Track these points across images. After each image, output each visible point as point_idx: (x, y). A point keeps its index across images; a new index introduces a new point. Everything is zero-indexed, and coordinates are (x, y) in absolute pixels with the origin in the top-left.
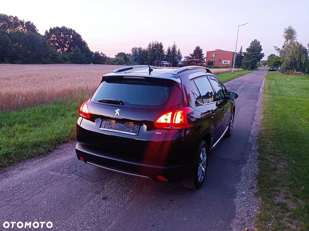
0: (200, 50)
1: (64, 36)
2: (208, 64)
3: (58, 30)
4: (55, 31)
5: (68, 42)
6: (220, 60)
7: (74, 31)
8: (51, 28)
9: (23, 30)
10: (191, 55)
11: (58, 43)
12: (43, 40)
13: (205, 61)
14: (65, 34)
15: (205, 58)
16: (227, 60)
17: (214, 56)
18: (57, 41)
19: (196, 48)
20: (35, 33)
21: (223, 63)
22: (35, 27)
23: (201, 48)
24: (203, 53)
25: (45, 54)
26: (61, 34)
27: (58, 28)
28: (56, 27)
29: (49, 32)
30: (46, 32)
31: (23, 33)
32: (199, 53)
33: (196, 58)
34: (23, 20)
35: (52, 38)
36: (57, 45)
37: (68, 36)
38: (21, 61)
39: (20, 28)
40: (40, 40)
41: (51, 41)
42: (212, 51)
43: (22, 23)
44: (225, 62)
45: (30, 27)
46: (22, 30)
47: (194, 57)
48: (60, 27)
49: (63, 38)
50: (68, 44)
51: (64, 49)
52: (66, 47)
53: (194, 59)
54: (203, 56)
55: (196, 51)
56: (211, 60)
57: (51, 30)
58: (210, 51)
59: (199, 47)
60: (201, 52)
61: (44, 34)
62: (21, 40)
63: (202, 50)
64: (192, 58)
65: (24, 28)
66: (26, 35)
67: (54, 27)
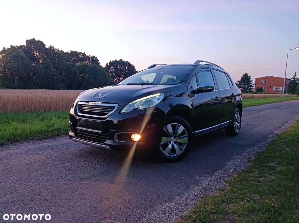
0: (248, 76)
1: (121, 67)
2: (257, 91)
3: (116, 63)
4: (114, 64)
5: (124, 73)
6: (270, 86)
7: (129, 63)
8: (111, 61)
9: (89, 63)
10: (238, 81)
11: (115, 73)
12: (103, 71)
13: (254, 88)
14: (122, 66)
15: (253, 85)
16: (279, 86)
17: (264, 82)
18: (114, 72)
19: (243, 75)
20: (97, 65)
21: (274, 89)
22: (98, 61)
23: (249, 75)
24: (251, 80)
25: (104, 82)
26: (118, 66)
27: (116, 61)
28: (114, 60)
29: (108, 64)
30: (107, 64)
31: (88, 65)
32: (247, 79)
33: (244, 84)
34: (90, 55)
35: (111, 69)
36: (115, 75)
37: (124, 68)
38: (84, 88)
39: (87, 62)
40: (101, 71)
41: (109, 72)
42: (262, 78)
43: (88, 57)
44: (276, 89)
45: (94, 60)
46: (87, 63)
47: (242, 84)
48: (118, 60)
49: (120, 70)
50: (123, 74)
51: (120, 79)
52: (121, 77)
53: (242, 86)
54: (251, 82)
55: (244, 78)
56: (260, 86)
57: (110, 63)
58: (260, 78)
59: (247, 74)
60: (250, 78)
61: (105, 67)
62: (86, 71)
63: (250, 76)
64: (239, 85)
65: (89, 62)
66: (90, 67)
67: (113, 61)
